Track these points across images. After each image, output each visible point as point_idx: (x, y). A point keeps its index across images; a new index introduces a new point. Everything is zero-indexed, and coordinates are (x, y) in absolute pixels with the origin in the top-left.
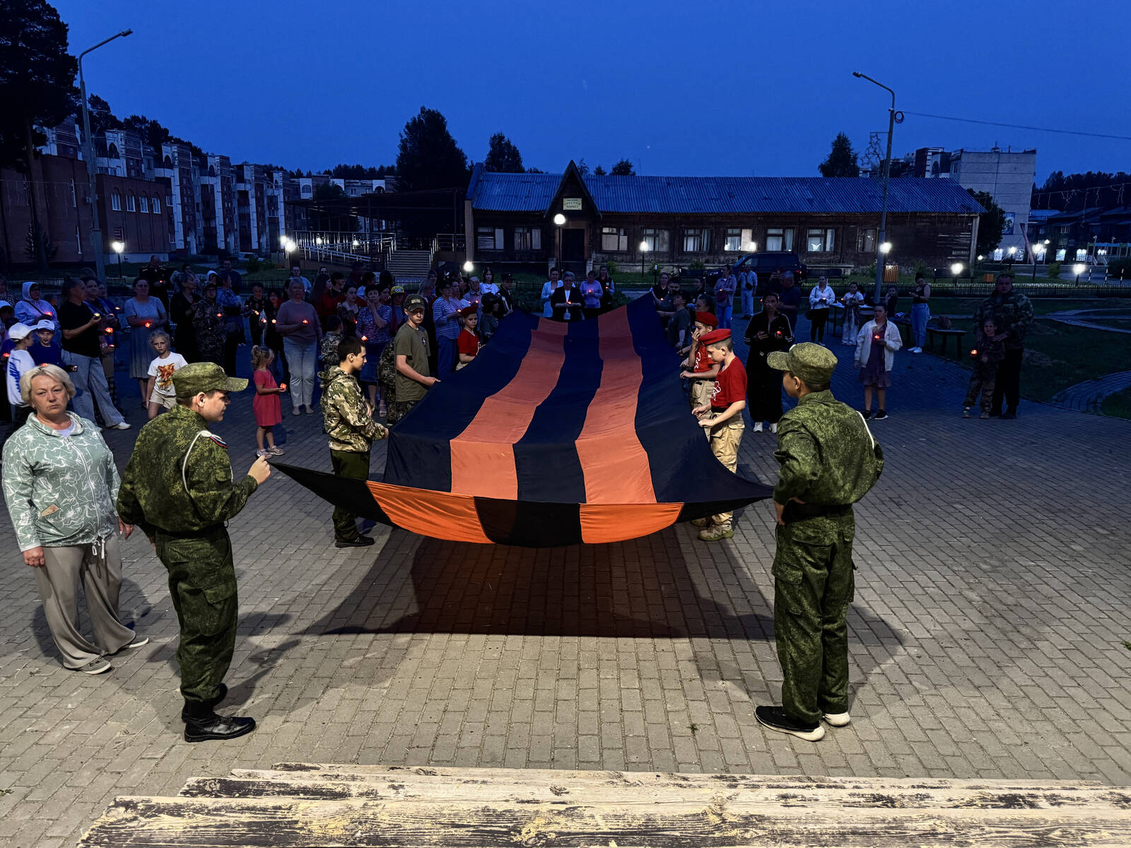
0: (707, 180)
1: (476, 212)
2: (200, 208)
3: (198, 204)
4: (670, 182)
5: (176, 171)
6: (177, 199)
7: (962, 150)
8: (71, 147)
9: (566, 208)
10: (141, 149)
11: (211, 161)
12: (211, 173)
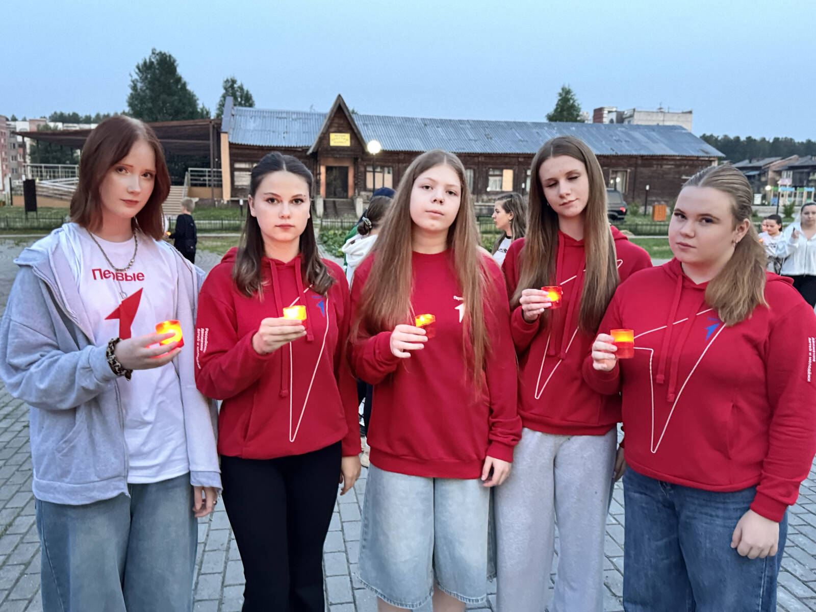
0: (460, 122)
1: (232, 146)
4: (426, 123)
7: (634, 110)
9: (332, 143)
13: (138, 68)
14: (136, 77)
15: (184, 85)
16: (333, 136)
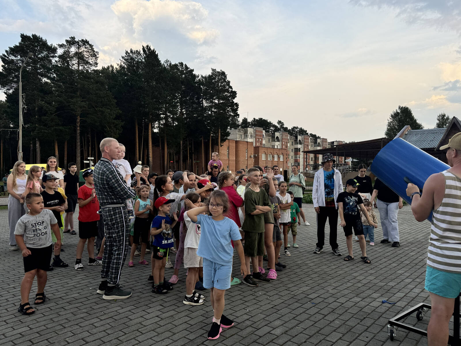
3: (312, 159)
5: (303, 145)
6: (301, 156)
8: (261, 138)
10: (289, 138)
11: (319, 141)
12: (319, 145)
13: (392, 116)
14: (390, 120)
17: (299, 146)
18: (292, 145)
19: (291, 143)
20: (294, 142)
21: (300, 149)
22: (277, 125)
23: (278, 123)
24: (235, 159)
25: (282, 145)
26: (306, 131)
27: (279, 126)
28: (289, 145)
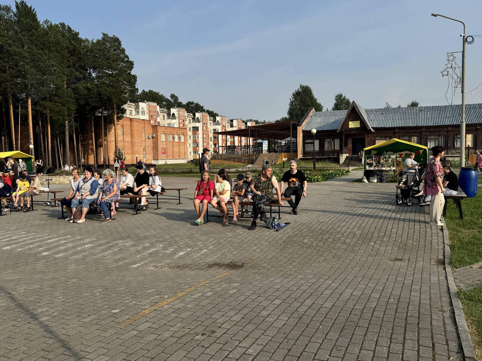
2: (212, 140)
3: (211, 138)
5: (201, 123)
6: (200, 136)
8: (155, 115)
9: (350, 127)
10: (186, 115)
11: (218, 118)
12: (218, 124)
13: (294, 95)
14: (292, 99)
15: (316, 100)
16: (350, 123)
17: (197, 125)
18: (190, 123)
19: (188, 120)
20: (191, 120)
21: (198, 127)
22: (170, 99)
23: (170, 97)
24: (130, 140)
25: (179, 124)
26: (203, 107)
27: (172, 101)
28: (186, 123)
